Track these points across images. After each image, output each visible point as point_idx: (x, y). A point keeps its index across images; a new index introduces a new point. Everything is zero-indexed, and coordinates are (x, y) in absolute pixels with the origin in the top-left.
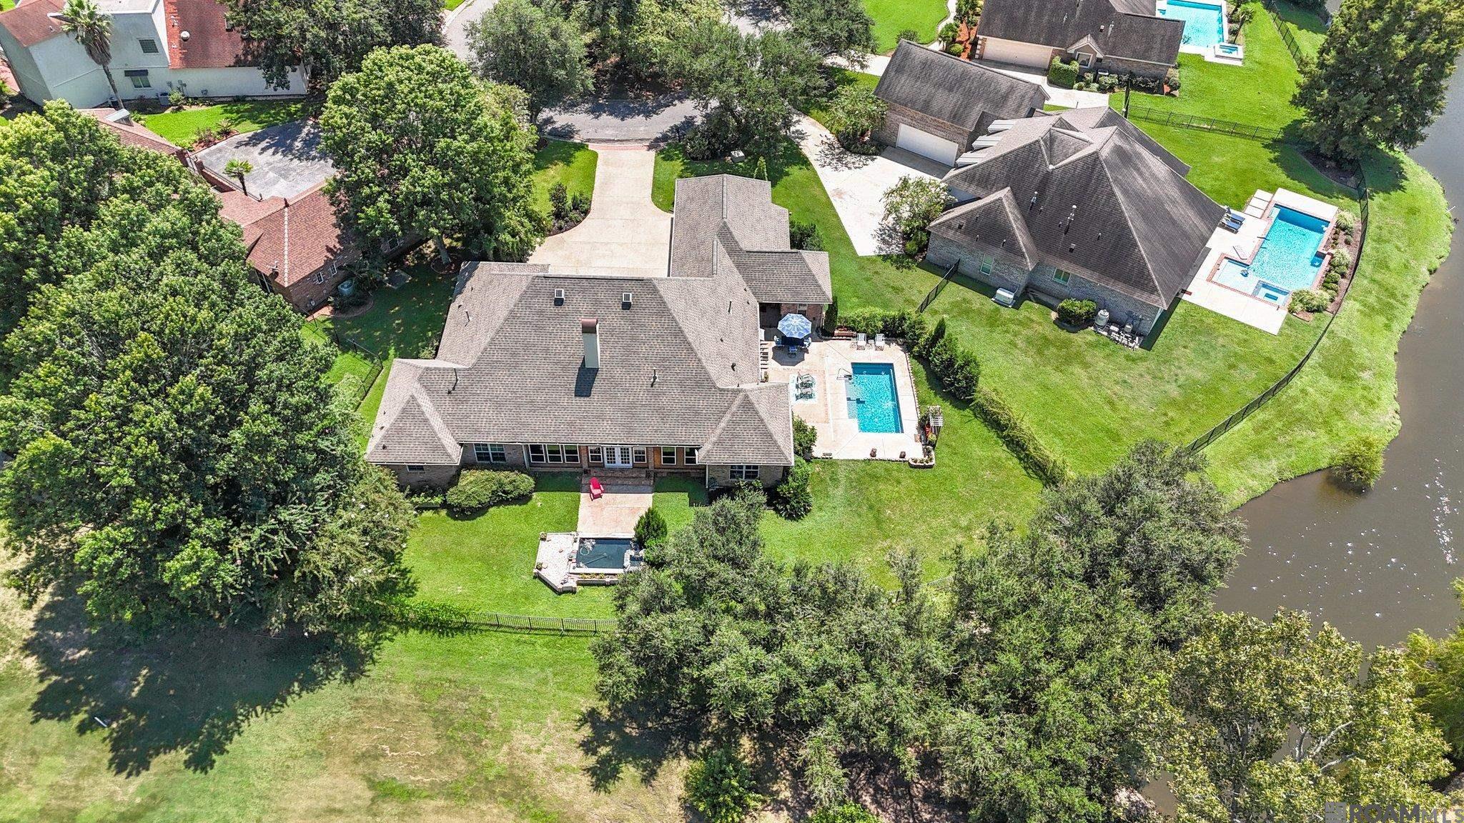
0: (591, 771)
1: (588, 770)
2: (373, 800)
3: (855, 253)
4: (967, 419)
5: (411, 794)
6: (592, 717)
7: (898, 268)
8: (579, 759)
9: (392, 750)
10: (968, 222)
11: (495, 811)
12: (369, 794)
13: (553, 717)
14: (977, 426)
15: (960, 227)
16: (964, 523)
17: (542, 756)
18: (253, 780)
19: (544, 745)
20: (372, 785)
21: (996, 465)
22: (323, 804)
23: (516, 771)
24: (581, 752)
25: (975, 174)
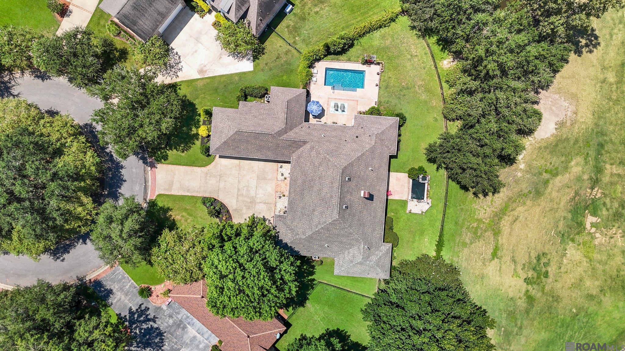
0: (494, 193)
1: (493, 194)
2: (497, 258)
3: (250, 72)
4: (359, 43)
5: (496, 247)
6: (475, 194)
7: (264, 54)
8: (490, 197)
9: (482, 255)
10: (261, 16)
11: (503, 222)
12: (496, 259)
13: (475, 206)
14: (363, 40)
15: (261, 20)
16: (409, 57)
17: (487, 209)
18: (489, 295)
19: (484, 208)
20: (493, 259)
21: (383, 37)
22: (498, 272)
23: (492, 216)
24: (487, 197)
25: (238, 5)
